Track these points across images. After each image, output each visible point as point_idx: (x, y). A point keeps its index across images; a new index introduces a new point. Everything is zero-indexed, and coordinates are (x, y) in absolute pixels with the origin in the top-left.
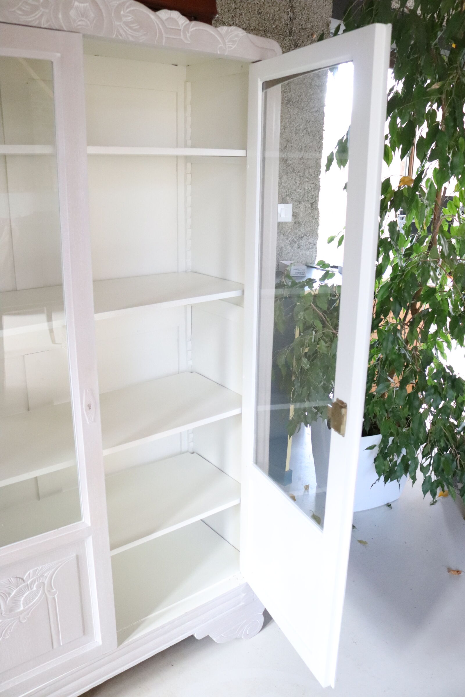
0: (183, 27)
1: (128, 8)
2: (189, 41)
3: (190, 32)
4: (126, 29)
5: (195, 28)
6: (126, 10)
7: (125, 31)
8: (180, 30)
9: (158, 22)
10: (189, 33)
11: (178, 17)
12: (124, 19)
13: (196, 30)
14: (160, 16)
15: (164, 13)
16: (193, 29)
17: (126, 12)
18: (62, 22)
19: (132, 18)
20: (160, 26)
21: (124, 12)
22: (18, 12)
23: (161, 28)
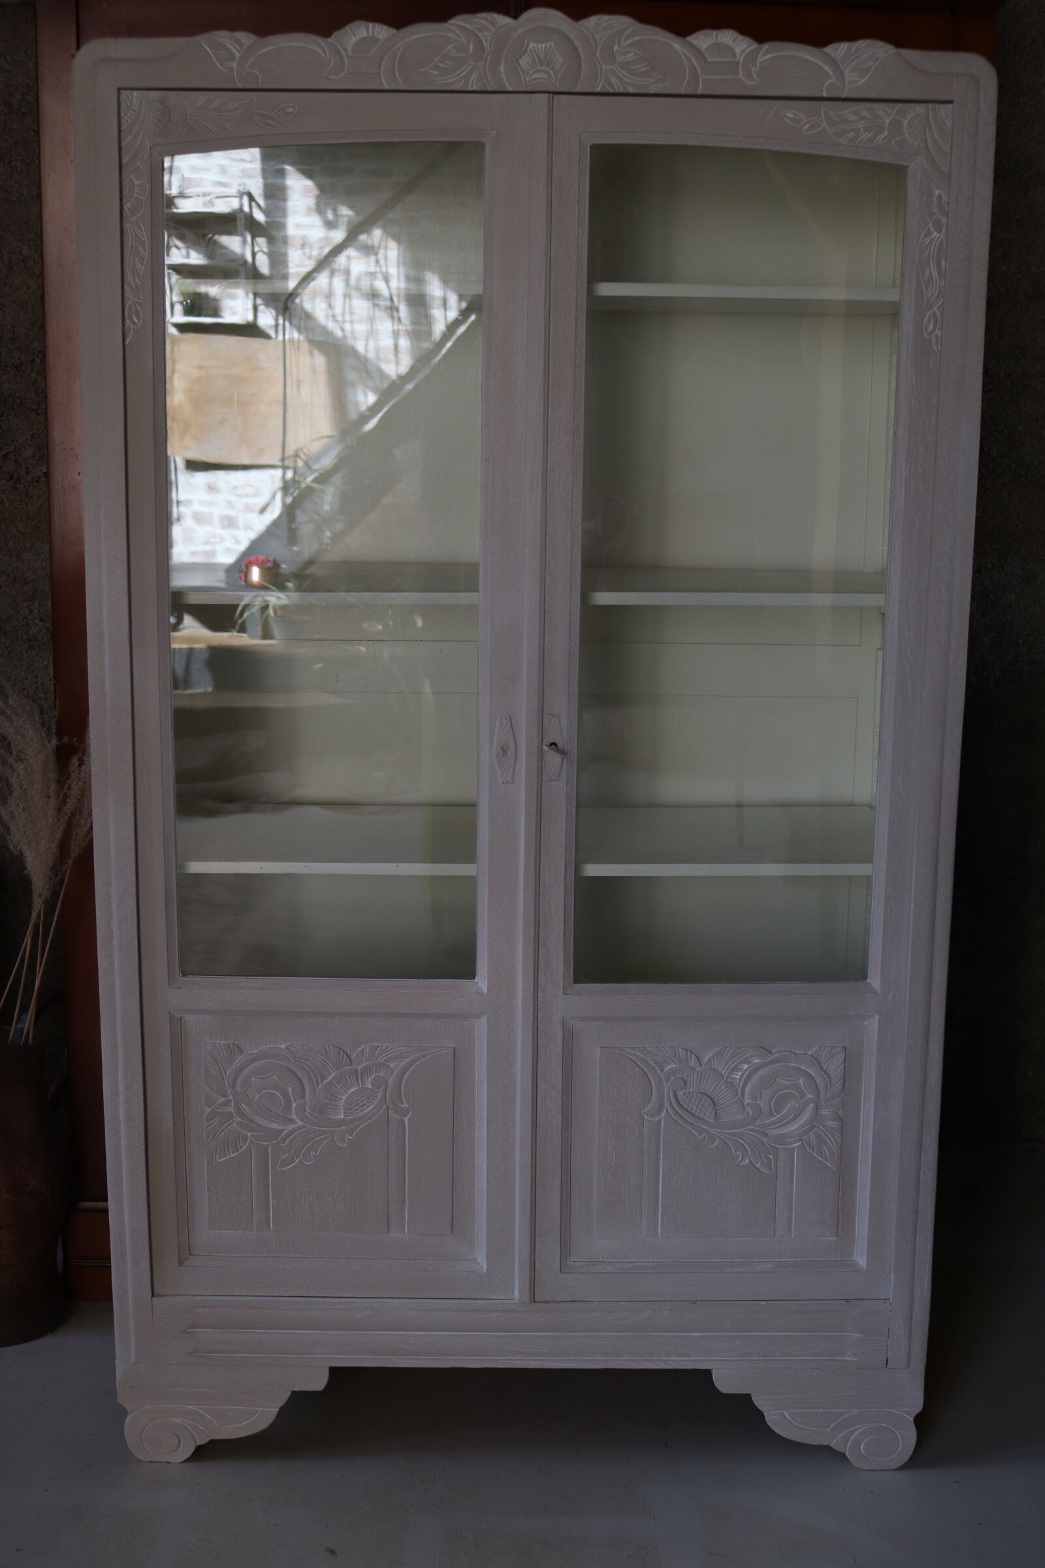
0: (743, 57)
1: (628, 38)
2: (756, 80)
3: (759, 64)
4: (624, 75)
5: (769, 56)
6: (624, 42)
7: (619, 78)
8: (738, 63)
9: (688, 54)
10: (755, 66)
11: (734, 40)
12: (619, 59)
13: (772, 57)
14: (695, 42)
15: (702, 37)
16: (765, 58)
17: (625, 45)
18: (505, 79)
19: (636, 54)
20: (693, 60)
21: (619, 46)
22: (432, 71)
23: (696, 64)
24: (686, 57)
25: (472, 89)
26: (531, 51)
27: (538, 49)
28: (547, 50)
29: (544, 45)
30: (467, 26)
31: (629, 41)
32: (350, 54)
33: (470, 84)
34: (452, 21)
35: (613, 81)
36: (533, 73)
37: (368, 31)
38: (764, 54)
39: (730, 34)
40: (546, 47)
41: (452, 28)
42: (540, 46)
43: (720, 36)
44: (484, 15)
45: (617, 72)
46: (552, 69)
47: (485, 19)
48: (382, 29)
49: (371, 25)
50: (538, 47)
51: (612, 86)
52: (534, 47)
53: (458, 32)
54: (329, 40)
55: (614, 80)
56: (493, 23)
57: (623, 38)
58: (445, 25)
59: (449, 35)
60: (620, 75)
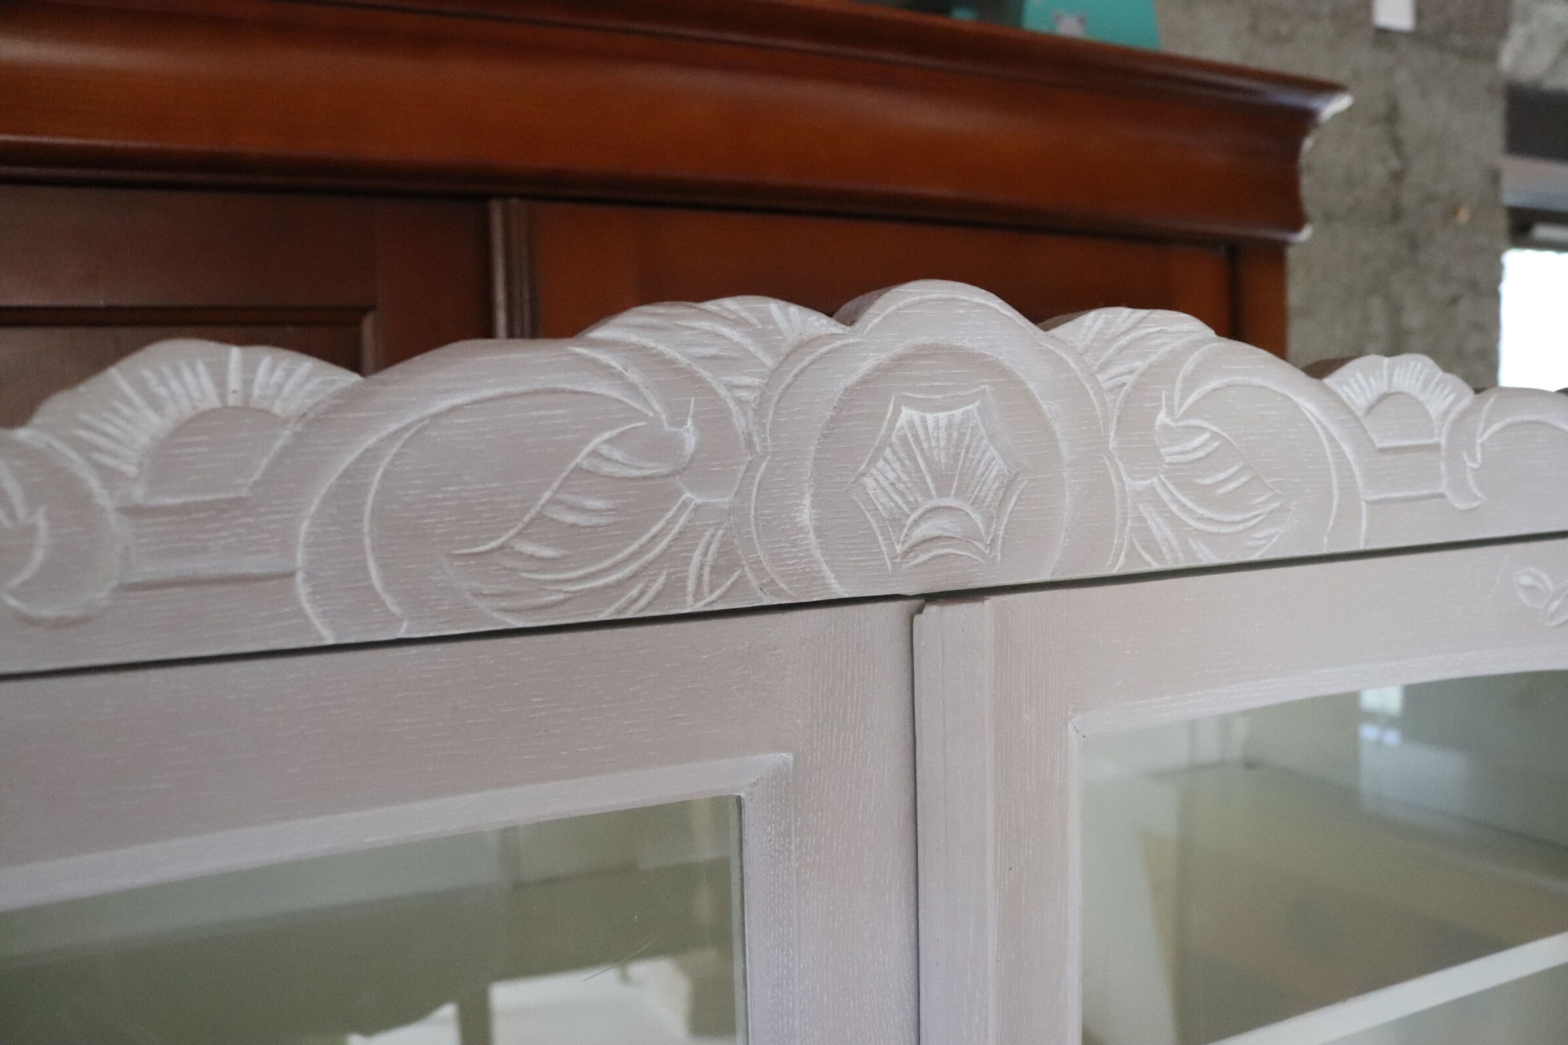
0: (1445, 432)
1: (1192, 382)
2: (1477, 498)
3: (1479, 451)
4: (1183, 507)
5: (1497, 426)
6: (1183, 399)
7: (1172, 519)
8: (1436, 447)
9: (1335, 432)
10: (1472, 457)
11: (1426, 384)
12: (1170, 453)
13: (1503, 430)
14: (1344, 392)
15: (1360, 376)
16: (1490, 432)
17: (1184, 408)
18: (817, 553)
19: (1215, 436)
20: (1346, 448)
21: (1170, 413)
22: (529, 548)
23: (1351, 457)
24: (1331, 439)
25: (699, 607)
26: (903, 439)
27: (926, 428)
28: (955, 434)
29: (943, 416)
30: (671, 352)
31: (1194, 396)
32: (139, 494)
33: (691, 586)
34: (603, 332)
35: (1156, 533)
36: (916, 522)
37: (220, 382)
38: (1488, 423)
39: (1419, 365)
40: (950, 425)
41: (604, 357)
42: (930, 417)
43: (1397, 371)
44: (730, 304)
45: (1165, 496)
46: (977, 503)
47: (738, 322)
48: (289, 373)
49: (235, 353)
50: (924, 421)
51: (1152, 546)
52: (912, 425)
53: (633, 376)
54: (22, 434)
55: (1159, 528)
56: (765, 335)
57: (1178, 385)
58: (575, 348)
59: (602, 388)
60: (1174, 508)
